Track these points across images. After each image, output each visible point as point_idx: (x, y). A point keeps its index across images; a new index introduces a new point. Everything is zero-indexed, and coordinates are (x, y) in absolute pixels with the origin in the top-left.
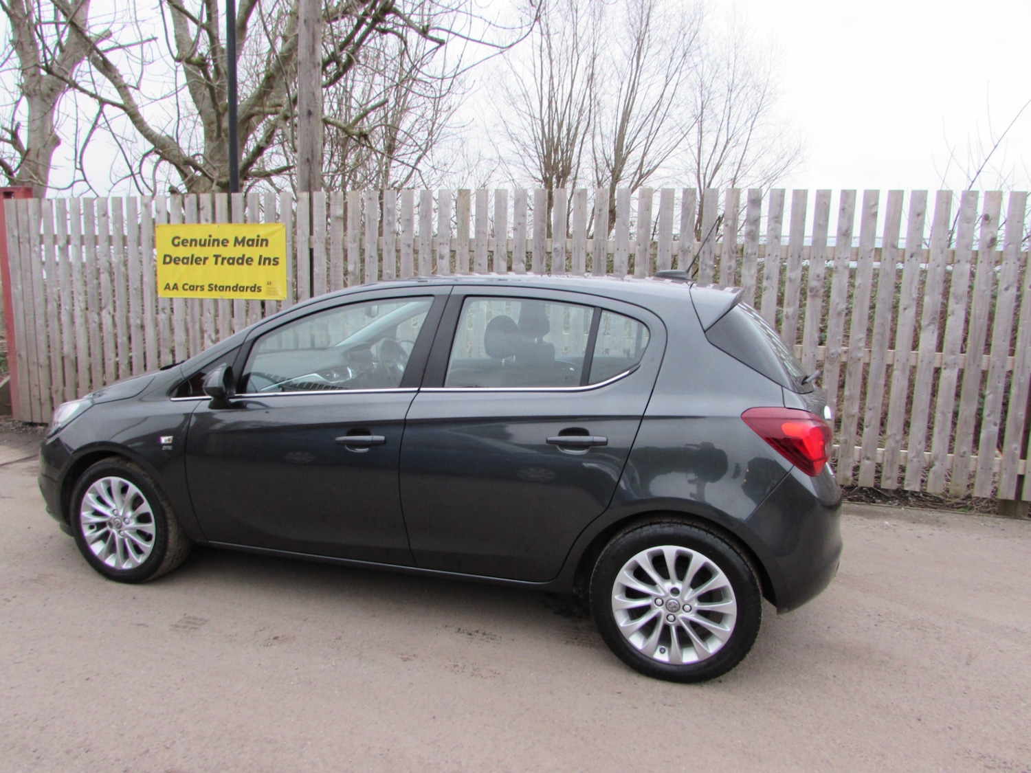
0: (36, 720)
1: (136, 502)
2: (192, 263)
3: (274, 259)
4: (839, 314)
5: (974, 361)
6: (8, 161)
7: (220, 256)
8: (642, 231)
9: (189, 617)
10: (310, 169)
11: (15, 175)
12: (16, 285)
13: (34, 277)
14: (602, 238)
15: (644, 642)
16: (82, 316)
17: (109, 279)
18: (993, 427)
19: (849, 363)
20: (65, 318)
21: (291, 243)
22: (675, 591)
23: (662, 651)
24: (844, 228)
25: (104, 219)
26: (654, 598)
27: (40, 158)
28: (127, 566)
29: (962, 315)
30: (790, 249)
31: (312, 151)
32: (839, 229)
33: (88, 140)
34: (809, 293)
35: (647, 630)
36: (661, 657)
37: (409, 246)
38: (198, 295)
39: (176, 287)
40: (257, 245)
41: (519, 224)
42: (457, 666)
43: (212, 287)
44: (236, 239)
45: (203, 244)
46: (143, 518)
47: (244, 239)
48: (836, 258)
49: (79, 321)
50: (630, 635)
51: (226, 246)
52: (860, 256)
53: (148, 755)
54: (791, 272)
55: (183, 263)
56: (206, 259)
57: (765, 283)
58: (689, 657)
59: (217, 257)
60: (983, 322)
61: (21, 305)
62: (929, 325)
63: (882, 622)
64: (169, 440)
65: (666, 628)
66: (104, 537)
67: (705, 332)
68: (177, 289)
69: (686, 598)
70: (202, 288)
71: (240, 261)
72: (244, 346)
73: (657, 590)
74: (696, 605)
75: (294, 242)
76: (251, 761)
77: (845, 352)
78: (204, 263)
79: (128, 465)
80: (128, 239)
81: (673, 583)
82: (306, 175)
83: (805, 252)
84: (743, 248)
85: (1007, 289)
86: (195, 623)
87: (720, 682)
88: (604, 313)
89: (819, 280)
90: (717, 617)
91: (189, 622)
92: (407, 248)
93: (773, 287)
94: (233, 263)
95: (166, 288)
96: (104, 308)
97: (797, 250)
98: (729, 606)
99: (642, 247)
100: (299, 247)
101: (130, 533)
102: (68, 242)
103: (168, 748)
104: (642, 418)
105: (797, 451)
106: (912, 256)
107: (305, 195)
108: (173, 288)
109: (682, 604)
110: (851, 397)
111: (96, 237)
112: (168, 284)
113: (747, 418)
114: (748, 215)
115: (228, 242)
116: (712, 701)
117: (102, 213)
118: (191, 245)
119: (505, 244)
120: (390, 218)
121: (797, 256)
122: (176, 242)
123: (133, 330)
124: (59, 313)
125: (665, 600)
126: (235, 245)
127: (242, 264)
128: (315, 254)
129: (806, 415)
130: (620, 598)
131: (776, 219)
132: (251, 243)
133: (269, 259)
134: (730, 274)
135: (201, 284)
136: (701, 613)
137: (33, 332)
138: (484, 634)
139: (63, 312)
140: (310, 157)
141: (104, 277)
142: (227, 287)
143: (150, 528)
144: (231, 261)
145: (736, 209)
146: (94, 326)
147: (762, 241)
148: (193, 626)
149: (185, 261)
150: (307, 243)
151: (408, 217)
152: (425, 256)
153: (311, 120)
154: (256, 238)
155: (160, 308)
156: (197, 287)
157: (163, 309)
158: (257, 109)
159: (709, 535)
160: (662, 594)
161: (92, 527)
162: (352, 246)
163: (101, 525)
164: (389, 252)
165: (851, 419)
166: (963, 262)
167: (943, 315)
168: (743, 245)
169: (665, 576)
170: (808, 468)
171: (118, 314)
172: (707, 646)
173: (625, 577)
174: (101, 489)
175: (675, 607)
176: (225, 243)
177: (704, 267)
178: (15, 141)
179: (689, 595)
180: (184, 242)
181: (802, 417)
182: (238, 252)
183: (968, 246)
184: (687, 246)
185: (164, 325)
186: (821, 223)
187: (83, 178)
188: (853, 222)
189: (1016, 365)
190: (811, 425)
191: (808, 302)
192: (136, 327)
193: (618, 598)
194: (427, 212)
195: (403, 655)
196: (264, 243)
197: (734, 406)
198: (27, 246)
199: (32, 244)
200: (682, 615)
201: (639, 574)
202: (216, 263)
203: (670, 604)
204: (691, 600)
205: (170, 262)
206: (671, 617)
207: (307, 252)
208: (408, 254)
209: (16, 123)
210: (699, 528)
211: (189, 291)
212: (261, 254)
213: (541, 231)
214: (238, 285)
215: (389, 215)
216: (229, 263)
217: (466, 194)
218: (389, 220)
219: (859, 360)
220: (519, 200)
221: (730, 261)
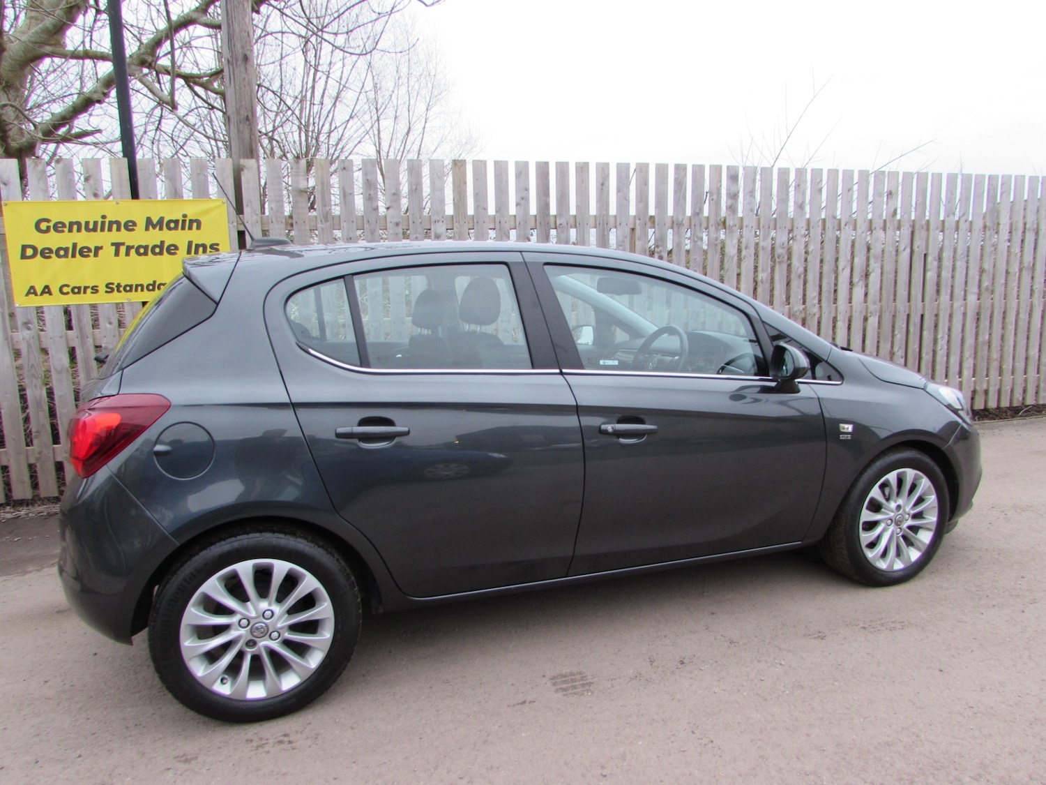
2: (74, 256)
3: (212, 246)
4: (799, 277)
5: (888, 307)
7: (123, 244)
8: (641, 205)
10: (251, 130)
18: (901, 359)
19: (807, 318)
21: (235, 224)
24: (800, 202)
29: (879, 271)
30: (762, 221)
31: (252, 107)
32: (796, 203)
34: (777, 260)
37: (397, 224)
38: (87, 299)
39: (47, 290)
40: (183, 228)
41: (523, 199)
43: (110, 288)
44: (149, 223)
45: (92, 228)
47: (161, 221)
48: (795, 228)
51: (133, 230)
52: (811, 225)
54: (763, 241)
55: (58, 256)
56: (98, 249)
57: (744, 253)
59: (117, 246)
60: (892, 276)
62: (858, 282)
68: (50, 293)
70: (95, 290)
71: (157, 250)
77: (804, 309)
78: (96, 255)
82: (247, 137)
83: (772, 223)
84: (726, 220)
85: (904, 249)
89: (783, 248)
92: (395, 227)
93: (750, 256)
94: (146, 254)
95: (28, 293)
97: (767, 224)
106: (846, 225)
108: (42, 294)
112: (32, 287)
114: (728, 190)
115: (134, 224)
118: (70, 230)
119: (507, 219)
120: (372, 192)
121: (767, 227)
122: (43, 226)
126: (147, 229)
127: (161, 253)
131: (750, 193)
132: (173, 225)
133: (204, 246)
135: (91, 285)
142: (137, 286)
144: (142, 251)
145: (719, 185)
147: (740, 215)
149: (62, 253)
150: (259, 224)
151: (393, 191)
152: (418, 235)
153: (248, 67)
154: (181, 219)
155: (20, 320)
156: (86, 288)
157: (27, 324)
162: (324, 226)
164: (373, 232)
166: (878, 229)
167: (867, 275)
168: (725, 218)
176: (130, 226)
177: (696, 239)
180: (59, 227)
182: (154, 237)
183: (881, 216)
184: (681, 220)
185: (29, 346)
189: (912, 309)
191: (777, 267)
194: (417, 185)
196: (195, 225)
202: (117, 254)
205: (33, 256)
208: (397, 234)
211: (71, 294)
212: (190, 240)
213: (544, 206)
214: (155, 282)
215: (370, 189)
216: (138, 253)
217: (462, 165)
218: (370, 195)
219: (815, 315)
220: (521, 172)
221: (717, 233)
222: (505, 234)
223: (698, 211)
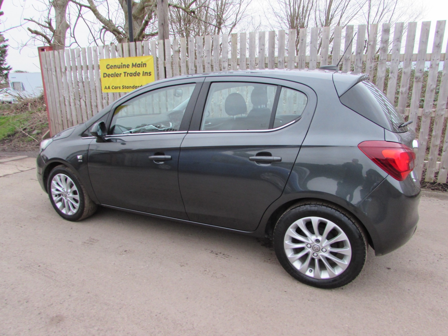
0: (12, 284)
1: (71, 186)
2: (115, 77)
3: (149, 73)
4: (432, 91)
6: (48, 36)
7: (126, 72)
8: (324, 50)
9: (92, 239)
10: (164, 28)
11: (52, 42)
12: (48, 90)
13: (54, 86)
14: (303, 55)
15: (301, 265)
16: (73, 102)
17: (82, 85)
19: (436, 117)
20: (67, 103)
21: (156, 65)
22: (317, 241)
23: (311, 271)
24: (438, 43)
25: (79, 58)
26: (306, 244)
27: (61, 34)
28: (70, 214)
30: (405, 56)
31: (164, 20)
32: (434, 43)
33: (76, 24)
34: (415, 80)
35: (303, 259)
36: (310, 274)
37: (209, 63)
38: (118, 91)
39: (109, 88)
40: (142, 67)
41: (261, 50)
42: (206, 271)
43: (124, 87)
44: (133, 64)
45: (119, 67)
46: (75, 193)
47: (136, 64)
48: (432, 60)
49: (72, 104)
50: (294, 262)
51: (129, 68)
52: (446, 58)
53: (52, 306)
54: (405, 69)
55: (112, 76)
56: (121, 74)
57: (390, 75)
58: (325, 275)
59: (125, 73)
61: (50, 98)
63: (442, 259)
64: (81, 157)
65: (313, 260)
66: (61, 200)
67: (339, 97)
69: (323, 245)
70: (120, 88)
71: (135, 74)
72: (111, 112)
73: (308, 240)
74: (329, 249)
75: (157, 64)
76: (95, 314)
77: (434, 112)
78: (120, 76)
79: (67, 168)
80: (89, 67)
81: (317, 237)
82: (162, 31)
83: (414, 57)
84: (378, 57)
86: (93, 242)
87: (342, 289)
88: (283, 89)
89: (421, 73)
90: (341, 256)
91: (90, 241)
92: (208, 65)
93: (394, 78)
94: (132, 76)
95: (105, 88)
96: (82, 98)
97: (409, 58)
98: (347, 251)
99: (324, 59)
100: (159, 66)
101: (70, 199)
102: (66, 70)
103: (61, 304)
104: (301, 147)
105: (391, 166)
107: (162, 41)
108: (108, 88)
109: (321, 248)
110: (436, 136)
111: (76, 67)
112: (106, 87)
113: (361, 147)
114: (382, 38)
115: (129, 66)
116: (336, 300)
117: (78, 55)
118: (114, 68)
119: (254, 60)
120: (200, 50)
121: (409, 60)
122: (108, 67)
123: (93, 107)
124: (65, 101)
125: (312, 245)
126: (132, 67)
127: (136, 76)
128: (167, 70)
129: (399, 146)
130: (289, 242)
131: (398, 39)
132: (139, 66)
133: (147, 73)
134: (371, 71)
135: (119, 86)
136: (332, 253)
137: (55, 110)
138: (224, 254)
139: (66, 100)
140: (163, 23)
141: (80, 84)
142: (130, 87)
143: (77, 197)
144: (131, 75)
145: (375, 35)
146: (78, 106)
147: (389, 52)
148: (92, 243)
149: (113, 75)
150: (163, 64)
151: (208, 49)
152: (216, 68)
153: (163, 4)
154: (141, 63)
155: (103, 97)
156: (118, 87)
157: (105, 98)
158: (146, 3)
159: (337, 212)
160: (311, 242)
161: (56, 196)
162: (183, 65)
163: (60, 195)
164: (200, 67)
165: (435, 147)
168: (379, 55)
169: (312, 232)
170: (398, 176)
171: (87, 101)
172: (334, 271)
173: (291, 232)
174: (57, 179)
175: (317, 249)
176: (128, 66)
177: (357, 68)
178: (50, 27)
179: (326, 243)
180: (111, 67)
181: (396, 146)
182: (134, 70)
184: (348, 57)
185: (105, 105)
186: (424, 40)
187: (75, 41)
188: (443, 39)
190: (402, 151)
191: (415, 84)
192: (94, 106)
193: (287, 242)
194: (217, 46)
195: (181, 263)
196: (145, 65)
197: (355, 140)
198: (51, 72)
199: (52, 72)
200: (321, 254)
201: (299, 231)
202: (125, 76)
203: (315, 247)
204: (326, 246)
205: (106, 77)
206: (315, 254)
207: (163, 69)
208: (209, 67)
209: (49, 18)
210: (332, 208)
211: (114, 89)
212: (143, 71)
213: (272, 52)
214: (134, 86)
215: (199, 49)
216: (130, 76)
217: (235, 36)
218: (199, 51)
219: (442, 115)
220: (261, 37)
221: (371, 64)
222: (253, 66)
223: (359, 51)
